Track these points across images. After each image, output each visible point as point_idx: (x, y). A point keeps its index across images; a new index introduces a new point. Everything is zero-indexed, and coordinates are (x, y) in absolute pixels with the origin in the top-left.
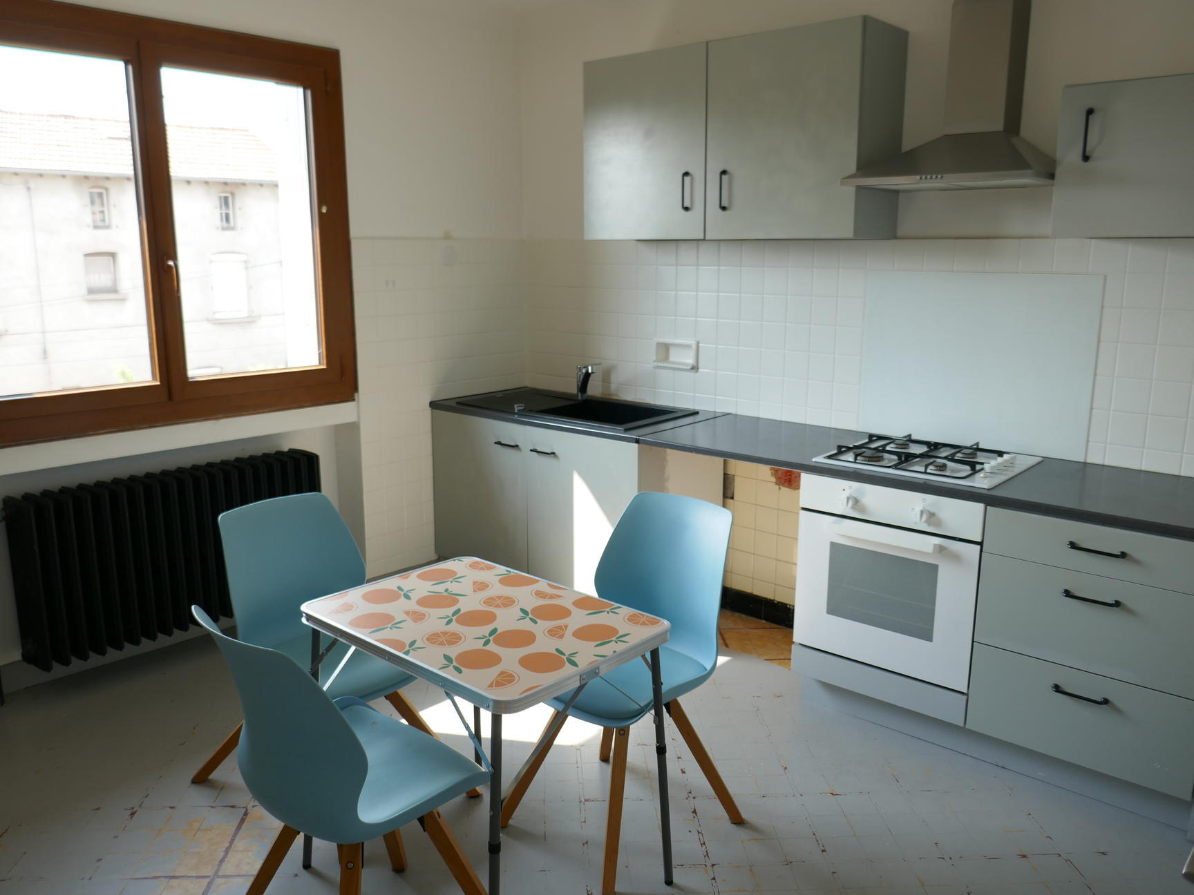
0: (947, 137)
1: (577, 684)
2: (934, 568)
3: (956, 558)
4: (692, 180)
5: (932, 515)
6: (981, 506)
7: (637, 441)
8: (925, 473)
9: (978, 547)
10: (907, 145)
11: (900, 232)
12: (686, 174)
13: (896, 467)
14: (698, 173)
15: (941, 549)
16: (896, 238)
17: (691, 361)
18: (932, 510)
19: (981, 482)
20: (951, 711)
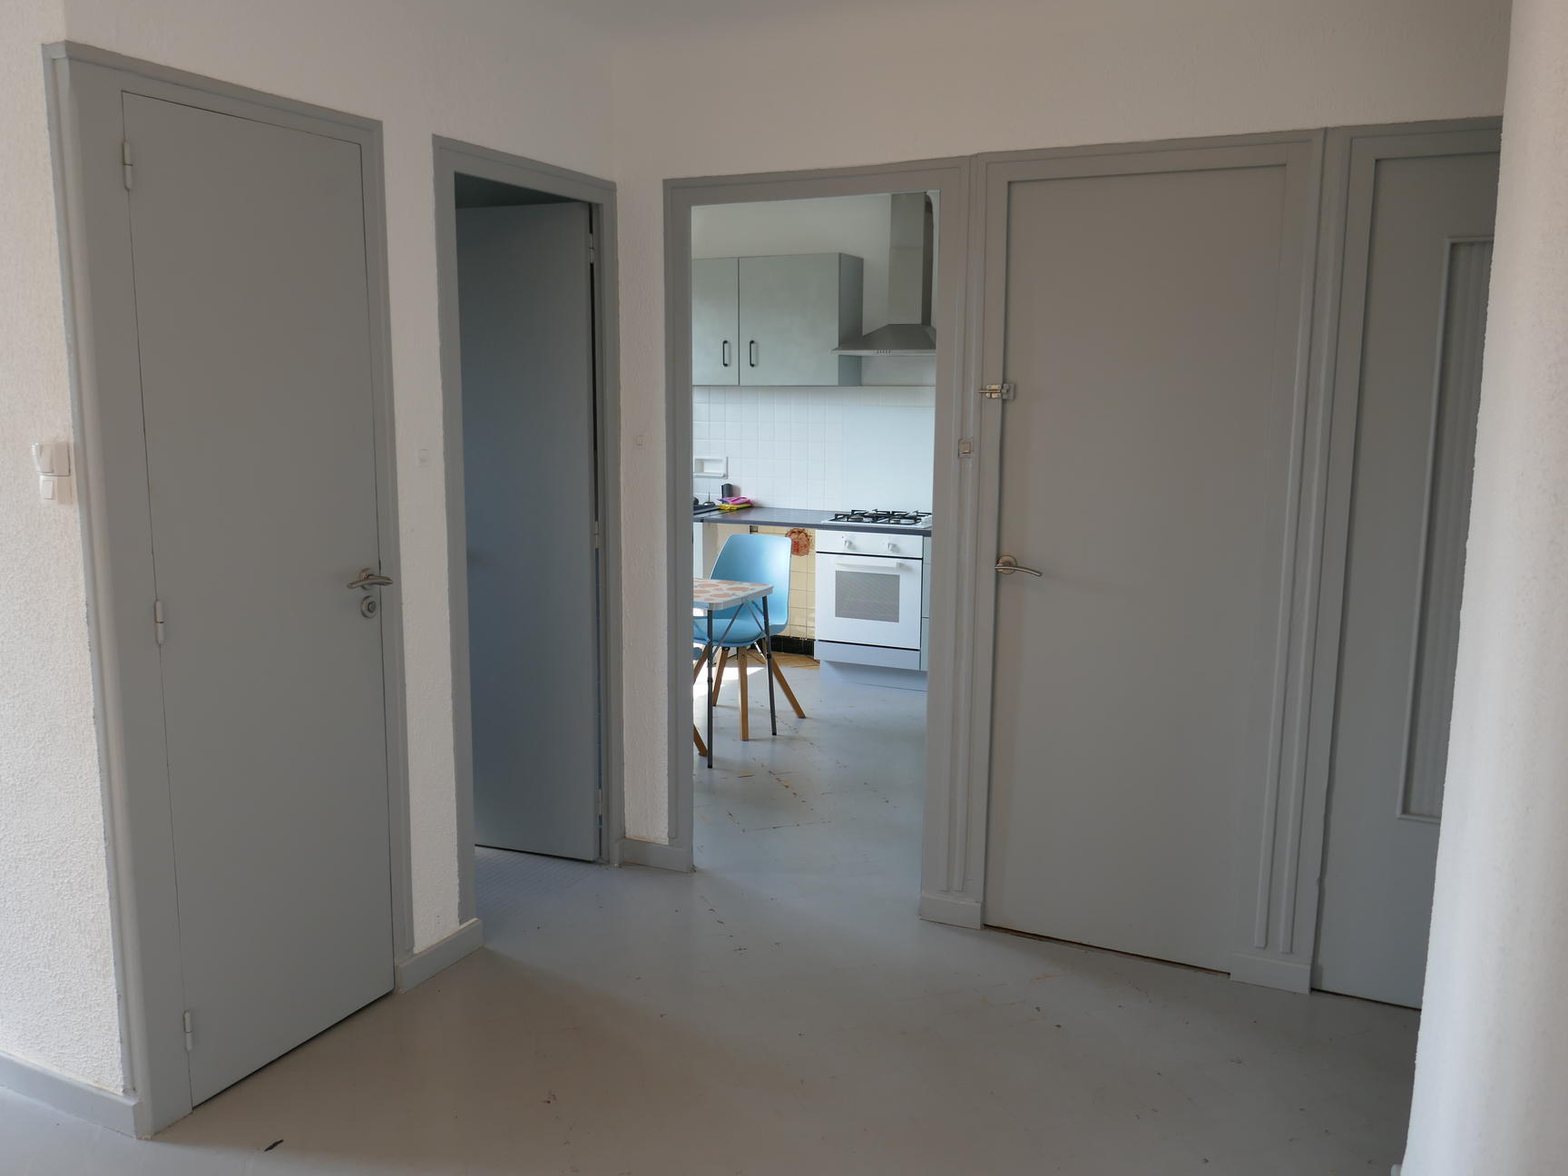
0: (891, 326)
1: (740, 603)
2: (897, 578)
3: (909, 569)
4: (730, 346)
5: (894, 546)
6: (921, 537)
7: (702, 521)
8: (889, 523)
9: (921, 561)
10: (865, 331)
11: (864, 380)
12: (725, 342)
13: (873, 522)
14: (733, 340)
15: (901, 565)
16: (861, 385)
17: (722, 471)
18: (894, 543)
19: (920, 526)
20: (911, 662)
